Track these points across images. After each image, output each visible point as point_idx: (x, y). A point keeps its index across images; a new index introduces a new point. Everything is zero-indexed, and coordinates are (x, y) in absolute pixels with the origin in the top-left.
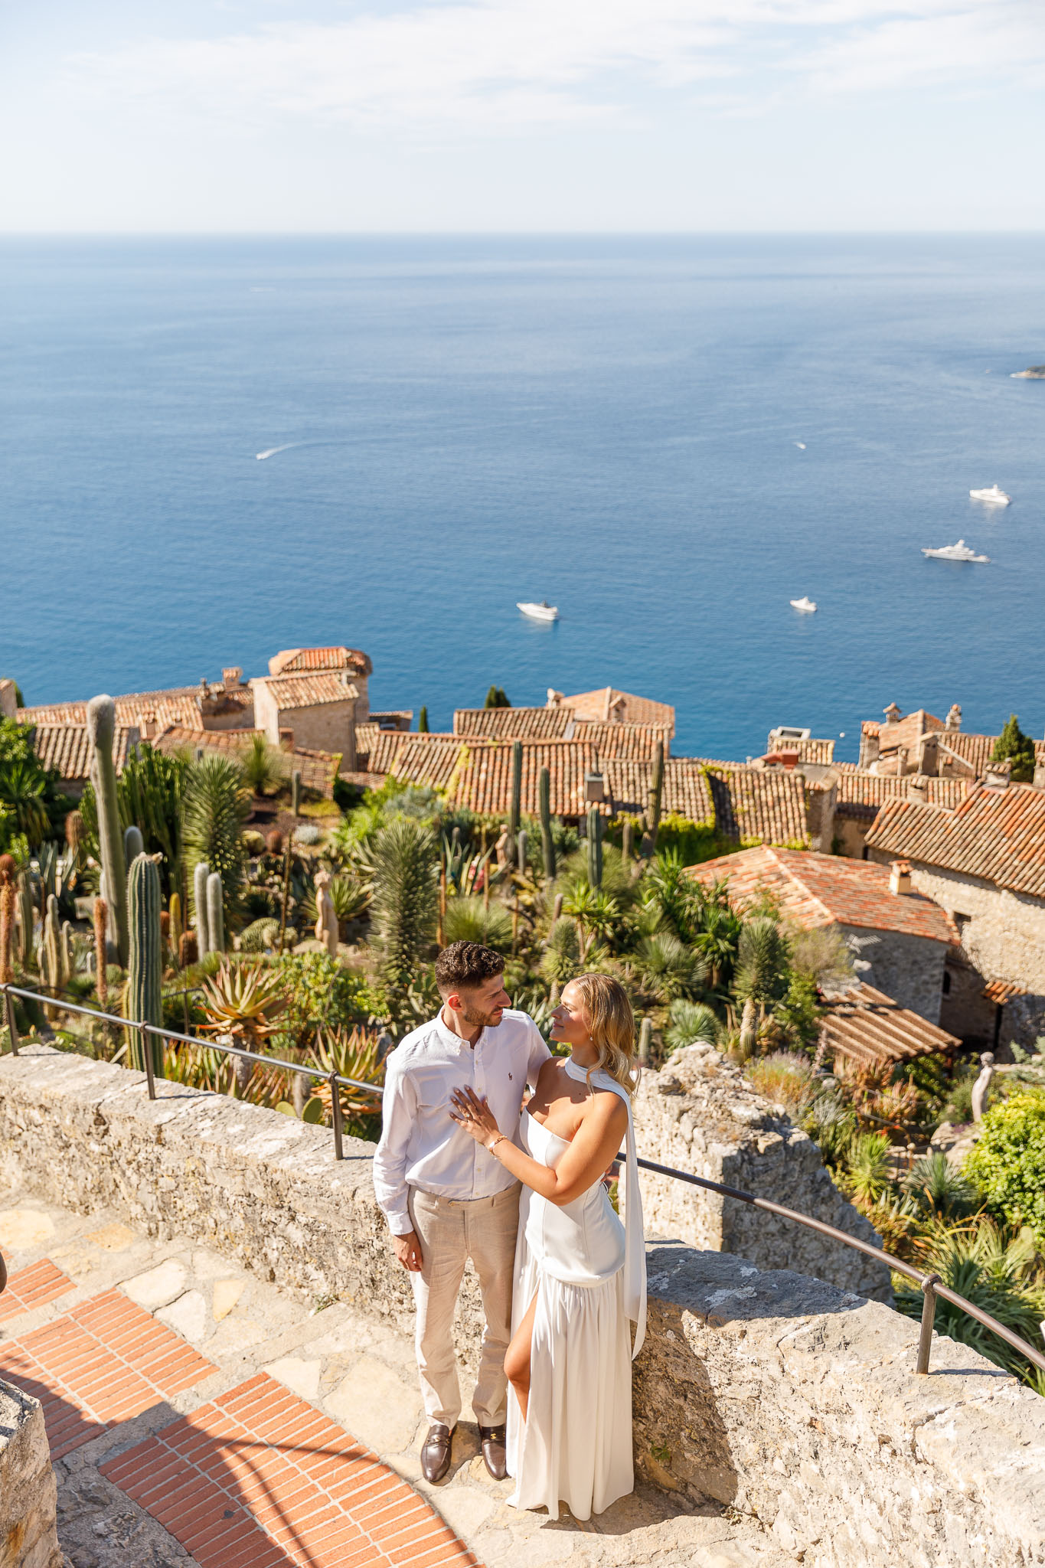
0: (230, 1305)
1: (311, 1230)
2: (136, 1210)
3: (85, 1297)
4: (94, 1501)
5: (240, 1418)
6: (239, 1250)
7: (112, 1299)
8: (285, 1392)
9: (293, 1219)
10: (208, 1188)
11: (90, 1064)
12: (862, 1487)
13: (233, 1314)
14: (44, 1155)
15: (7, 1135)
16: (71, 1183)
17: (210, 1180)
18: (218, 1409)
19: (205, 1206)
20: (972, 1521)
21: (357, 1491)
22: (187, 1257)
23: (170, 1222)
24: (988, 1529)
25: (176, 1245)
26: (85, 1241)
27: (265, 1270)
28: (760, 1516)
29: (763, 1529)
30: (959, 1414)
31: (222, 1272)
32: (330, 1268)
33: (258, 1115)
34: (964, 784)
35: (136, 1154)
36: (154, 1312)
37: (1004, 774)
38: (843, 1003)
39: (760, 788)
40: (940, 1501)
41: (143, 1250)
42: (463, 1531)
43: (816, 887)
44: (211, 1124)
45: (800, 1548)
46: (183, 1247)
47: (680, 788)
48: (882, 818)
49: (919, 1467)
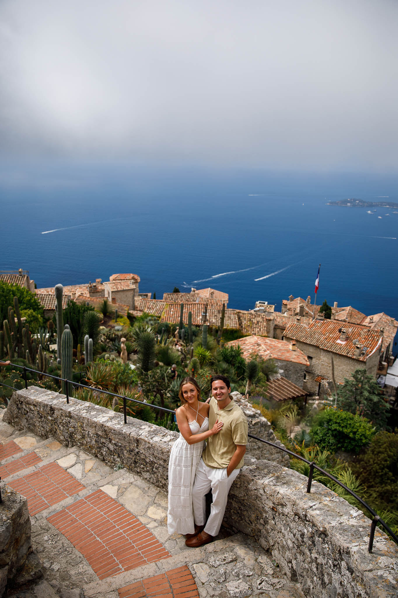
0: (91, 468)
1: (116, 445)
2: (62, 438)
3: (45, 464)
4: (44, 529)
5: (92, 503)
6: (94, 451)
7: (54, 465)
8: (107, 495)
9: (110, 442)
10: (84, 432)
11: (49, 392)
12: (288, 529)
13: (91, 470)
14: (35, 420)
15: (23, 413)
16: (42, 429)
17: (85, 429)
18: (85, 500)
19: (83, 437)
20: (324, 540)
21: (128, 527)
22: (77, 452)
23: (72, 442)
24: (330, 543)
25: (74, 449)
26: (46, 447)
27: (101, 458)
28: (255, 537)
29: (256, 541)
30: (320, 506)
31: (88, 457)
32: (122, 457)
33: (101, 409)
34: (311, 319)
35: (62, 420)
36: (66, 470)
37: (322, 316)
38: (276, 382)
39: (253, 318)
40: (314, 533)
41: (63, 450)
42: (162, 540)
43: (268, 348)
44: (86, 411)
45: (268, 547)
46: (76, 450)
47: (230, 318)
48: (288, 328)
49: (307, 523)
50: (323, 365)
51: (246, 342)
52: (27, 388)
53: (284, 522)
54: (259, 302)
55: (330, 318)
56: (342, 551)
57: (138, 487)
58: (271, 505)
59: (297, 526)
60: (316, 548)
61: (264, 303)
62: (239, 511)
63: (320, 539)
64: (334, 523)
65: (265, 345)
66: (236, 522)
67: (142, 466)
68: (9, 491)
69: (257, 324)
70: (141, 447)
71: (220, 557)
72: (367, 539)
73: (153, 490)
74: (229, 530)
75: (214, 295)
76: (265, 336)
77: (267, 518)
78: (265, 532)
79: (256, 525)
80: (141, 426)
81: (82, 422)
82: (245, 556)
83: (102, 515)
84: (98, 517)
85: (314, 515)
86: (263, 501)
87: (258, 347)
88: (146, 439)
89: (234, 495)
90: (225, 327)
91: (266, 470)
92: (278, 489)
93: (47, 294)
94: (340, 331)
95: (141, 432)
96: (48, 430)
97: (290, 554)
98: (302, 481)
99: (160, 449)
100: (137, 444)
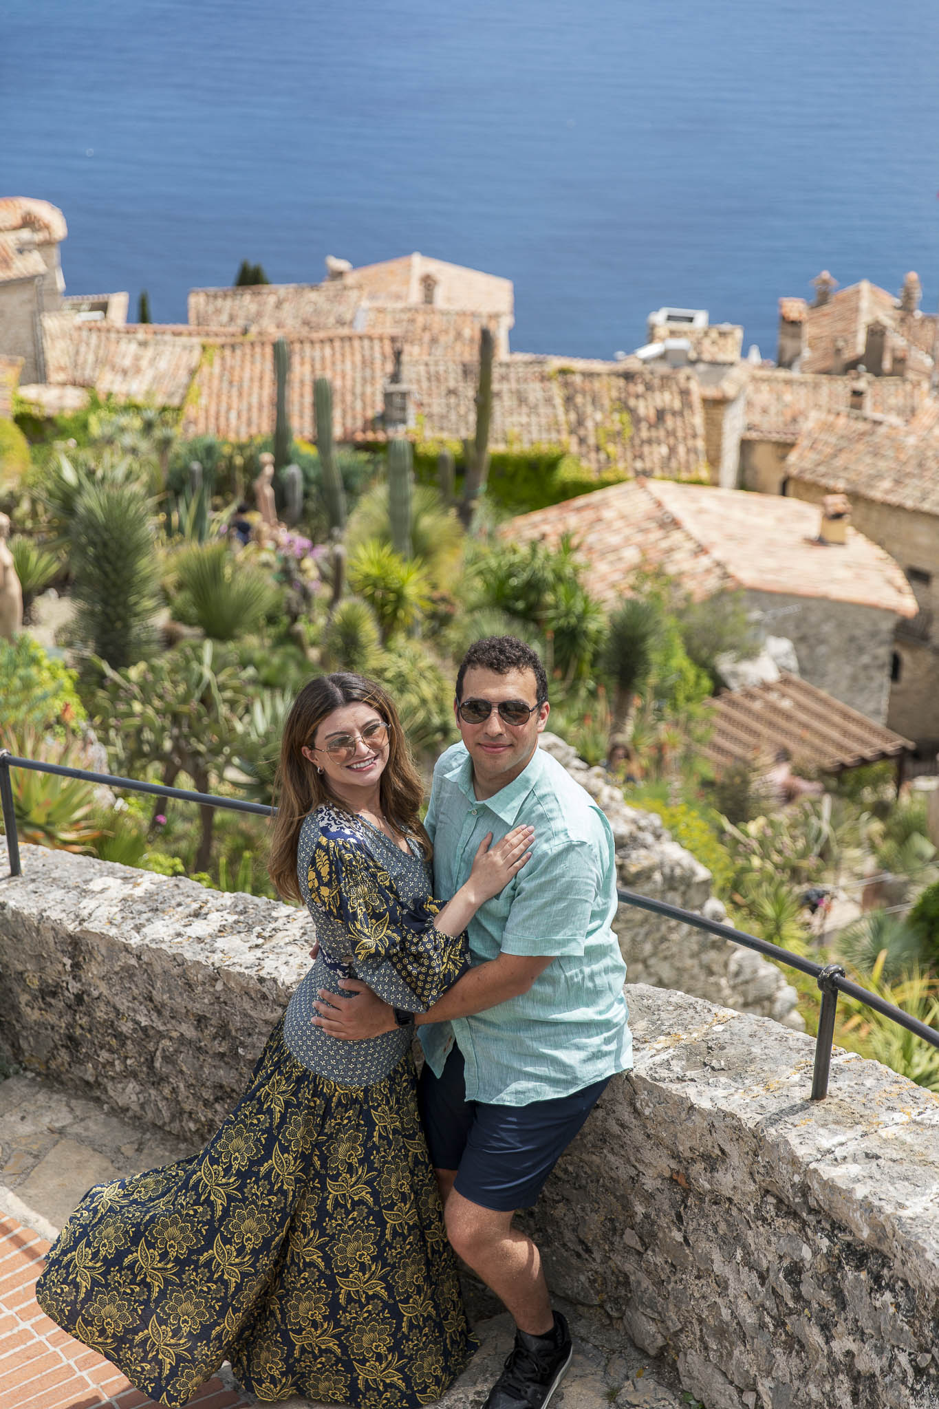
20: (878, 1277)
28: (608, 1306)
29: (614, 1327)
30: (866, 1145)
39: (637, 396)
45: (660, 1342)
47: (521, 399)
49: (811, 1219)
51: (608, 514)
53: (722, 1228)
54: (665, 313)
58: (665, 1164)
59: (773, 1239)
60: (851, 1316)
61: (691, 320)
63: (863, 1275)
67: (104, 1055)
69: (656, 425)
70: (93, 970)
75: (440, 293)
76: (696, 482)
77: (653, 1223)
78: (646, 1283)
79: (606, 1259)
80: (87, 882)
85: (839, 1183)
86: (631, 1152)
87: (663, 532)
88: (113, 932)
90: (496, 449)
95: (88, 905)
97: (748, 1358)
98: (794, 1055)
99: (176, 971)
100: (72, 957)
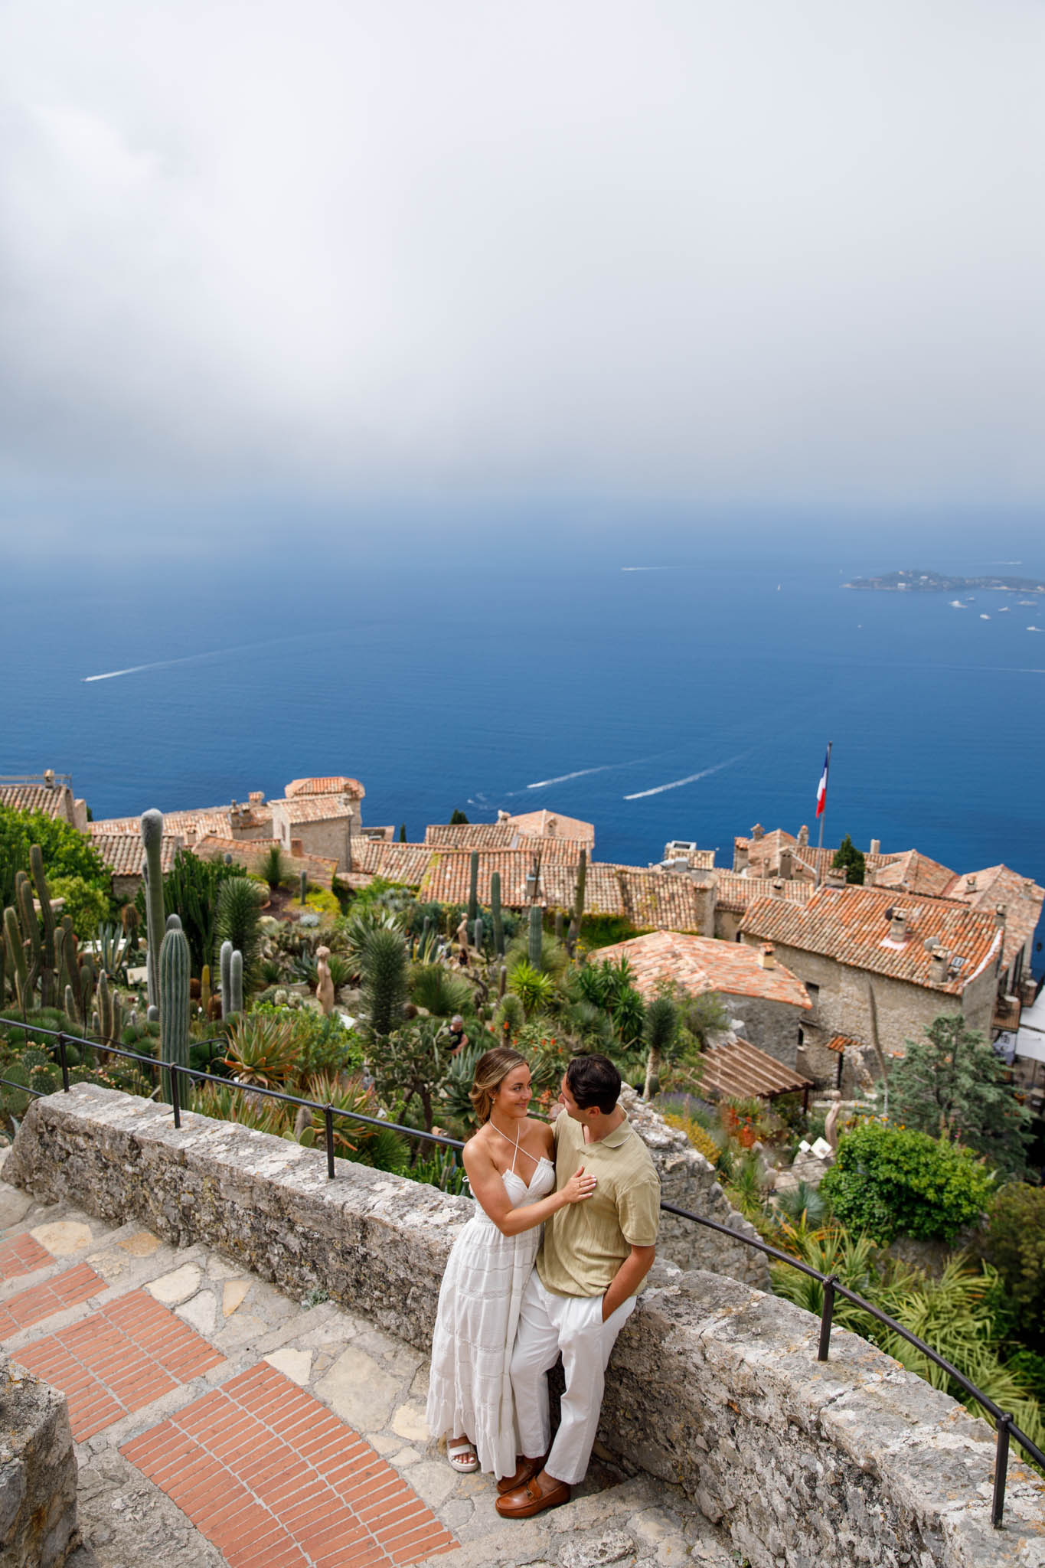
0: (238, 1302)
1: (306, 1238)
2: (161, 1221)
3: (114, 1297)
4: (114, 1479)
5: (242, 1402)
6: (246, 1256)
7: (141, 1299)
8: (283, 1378)
9: (292, 1229)
10: (222, 1203)
11: (127, 1098)
12: (773, 1462)
13: (240, 1310)
14: (87, 1175)
15: (57, 1158)
16: (108, 1198)
17: (223, 1195)
18: (226, 1394)
19: (219, 1218)
20: (871, 1493)
21: (341, 1466)
22: (202, 1261)
23: (189, 1231)
24: (886, 1500)
25: (194, 1251)
26: (119, 1248)
27: (268, 1273)
28: (684, 1485)
29: (687, 1498)
30: (856, 1396)
31: (231, 1274)
32: (322, 1270)
33: (265, 1140)
34: (812, 885)
35: (163, 1174)
36: (173, 1309)
37: (840, 878)
38: (724, 1053)
39: (659, 886)
40: (842, 1474)
41: (165, 1256)
42: (432, 1501)
43: (702, 963)
44: (226, 1148)
45: (719, 1514)
46: (199, 1253)
47: (598, 886)
48: (751, 911)
49: (823, 1444)
50: (847, 1005)
51: (644, 950)
52: (67, 1090)
53: (761, 1442)
54: (674, 843)
55: (861, 883)
56: (920, 1524)
57: (366, 1351)
58: (725, 1396)
59: (797, 1455)
60: (852, 1517)
61: (688, 847)
62: (639, 1414)
63: (860, 1490)
64: (895, 1446)
65: (692, 955)
66: (630, 1444)
67: (377, 1293)
68: (17, 1376)
69: (669, 902)
70: (374, 1241)
71: (591, 1544)
72: (987, 1489)
73: (407, 1358)
74: (613, 1468)
75: (557, 829)
76: (691, 933)
77: (715, 1433)
78: (710, 1473)
79: (684, 1453)
80: (372, 1184)
81: (215, 1177)
82: (658, 1539)
83: (269, 1435)
84: (260, 1440)
85: (841, 1424)
86: (702, 1384)
87: (674, 960)
88: (387, 1219)
89: (624, 1369)
90: (586, 912)
91: (707, 1299)
92: (741, 1350)
93: (121, 834)
94: (889, 915)
95: (373, 1200)
96: (123, 1201)
97: (779, 1534)
98: (804, 1327)
99: (424, 1246)
100: (362, 1232)
